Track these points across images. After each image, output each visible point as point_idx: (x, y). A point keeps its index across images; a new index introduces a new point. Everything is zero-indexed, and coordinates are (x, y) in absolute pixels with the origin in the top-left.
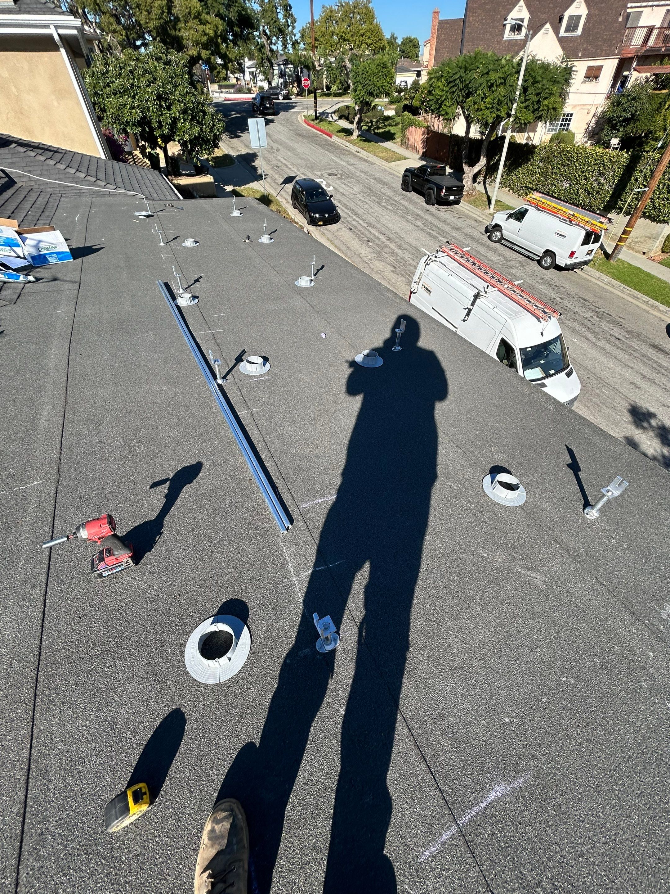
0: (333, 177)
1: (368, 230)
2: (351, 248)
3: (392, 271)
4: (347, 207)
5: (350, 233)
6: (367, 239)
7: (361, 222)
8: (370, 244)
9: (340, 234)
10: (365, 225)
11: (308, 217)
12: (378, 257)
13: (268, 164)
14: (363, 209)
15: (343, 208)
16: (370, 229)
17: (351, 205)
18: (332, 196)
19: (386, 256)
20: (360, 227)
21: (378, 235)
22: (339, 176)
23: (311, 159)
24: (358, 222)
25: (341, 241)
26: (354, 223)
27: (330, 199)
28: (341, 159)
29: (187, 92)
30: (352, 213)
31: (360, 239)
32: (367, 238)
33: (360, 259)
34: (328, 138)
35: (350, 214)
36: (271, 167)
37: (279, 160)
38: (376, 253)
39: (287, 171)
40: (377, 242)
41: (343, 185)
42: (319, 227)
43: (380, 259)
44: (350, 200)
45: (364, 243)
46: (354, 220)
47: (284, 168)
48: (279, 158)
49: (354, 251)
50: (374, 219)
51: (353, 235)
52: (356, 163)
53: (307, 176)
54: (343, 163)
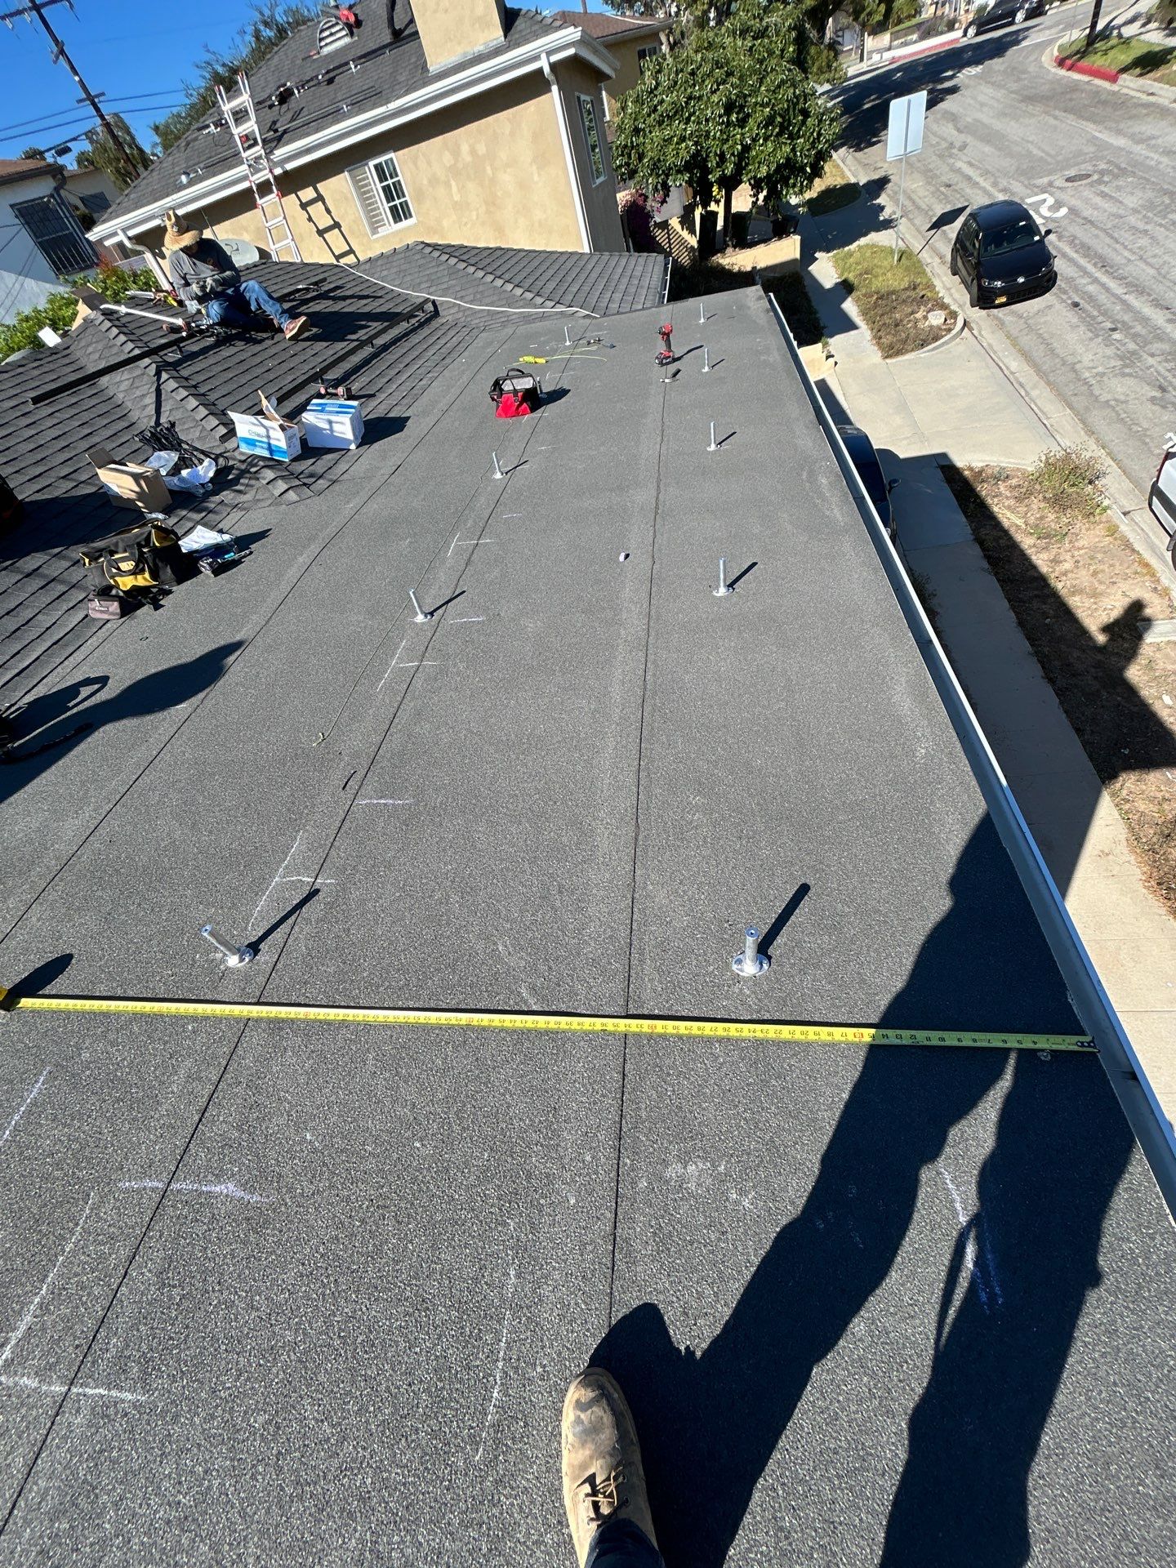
0: (1076, 184)
1: (1124, 302)
2: (1060, 351)
3: (1153, 400)
4: (1086, 250)
5: (1072, 317)
6: (1109, 325)
7: (1112, 284)
8: (1117, 336)
9: (1042, 320)
10: (1120, 291)
11: (975, 289)
12: (1126, 366)
13: (929, 183)
14: (1130, 250)
15: (1075, 256)
16: (1131, 299)
17: (1102, 245)
18: (1048, 232)
19: (1151, 361)
20: (1103, 298)
21: (1148, 310)
22: (1096, 177)
23: (1035, 151)
24: (1103, 285)
25: (1040, 336)
26: (1091, 288)
27: (1041, 241)
28: (1119, 132)
29: (782, 80)
30: (1095, 265)
31: (1091, 324)
32: (1112, 322)
33: (1072, 375)
34: (1106, 84)
35: (1090, 268)
36: (932, 189)
37: (959, 171)
38: (1121, 358)
39: (968, 191)
40: (1138, 328)
41: (1098, 200)
42: (995, 311)
43: (1127, 370)
44: (1102, 234)
45: (1097, 336)
46: (1096, 281)
47: (963, 185)
48: (959, 164)
49: (1062, 359)
50: (1152, 272)
51: (1075, 320)
52: (1156, 133)
53: (1013, 194)
54: (1121, 142)
